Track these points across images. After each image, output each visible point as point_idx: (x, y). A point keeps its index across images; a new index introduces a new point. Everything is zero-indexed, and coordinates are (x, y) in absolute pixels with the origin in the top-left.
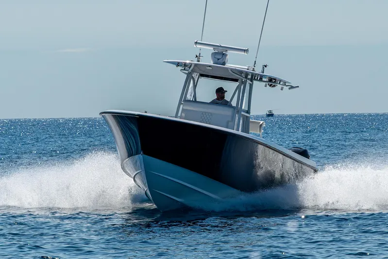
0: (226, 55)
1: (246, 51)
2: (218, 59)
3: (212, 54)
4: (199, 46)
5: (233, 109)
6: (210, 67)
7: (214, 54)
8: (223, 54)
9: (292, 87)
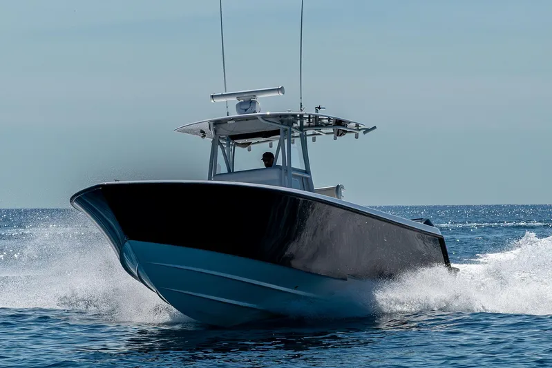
0: (255, 102)
1: (281, 90)
2: (246, 110)
3: (237, 105)
4: (217, 100)
5: (279, 169)
6: (232, 120)
7: (239, 105)
8: (251, 102)
9: (367, 130)
